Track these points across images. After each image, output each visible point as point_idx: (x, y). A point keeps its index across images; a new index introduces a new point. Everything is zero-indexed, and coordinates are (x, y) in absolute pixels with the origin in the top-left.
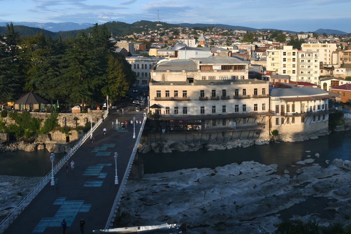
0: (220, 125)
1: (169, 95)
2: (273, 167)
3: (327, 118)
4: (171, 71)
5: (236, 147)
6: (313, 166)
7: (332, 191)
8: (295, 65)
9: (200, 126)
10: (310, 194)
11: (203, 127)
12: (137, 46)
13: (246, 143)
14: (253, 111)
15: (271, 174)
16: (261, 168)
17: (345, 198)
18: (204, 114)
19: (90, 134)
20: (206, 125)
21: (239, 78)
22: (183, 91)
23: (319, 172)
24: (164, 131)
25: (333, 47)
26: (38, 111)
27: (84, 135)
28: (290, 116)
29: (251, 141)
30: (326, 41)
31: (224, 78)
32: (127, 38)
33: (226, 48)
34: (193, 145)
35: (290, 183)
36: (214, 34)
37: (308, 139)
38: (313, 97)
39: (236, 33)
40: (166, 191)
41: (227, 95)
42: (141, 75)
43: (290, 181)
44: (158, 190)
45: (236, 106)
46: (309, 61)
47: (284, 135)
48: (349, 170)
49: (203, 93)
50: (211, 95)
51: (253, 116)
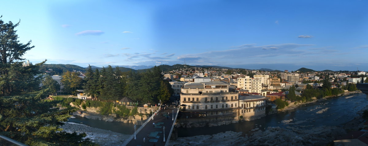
0: (215, 114)
1: (190, 100)
2: (240, 133)
4: (191, 88)
5: (222, 124)
6: (258, 131)
7: (267, 141)
8: (250, 85)
9: (205, 115)
10: (257, 144)
11: (206, 115)
12: (174, 77)
13: (228, 123)
14: (231, 107)
15: (239, 137)
16: (234, 134)
18: (207, 109)
19: (152, 117)
20: (208, 114)
21: (224, 92)
22: (197, 98)
23: (261, 134)
24: (187, 117)
25: (268, 76)
26: (129, 105)
27: (149, 118)
28: (248, 109)
30: (265, 74)
31: (217, 92)
32: (170, 72)
33: (218, 77)
34: (201, 124)
35: (248, 140)
36: (212, 70)
37: (256, 119)
38: (258, 99)
39: (223, 70)
41: (218, 100)
42: (176, 90)
44: (184, 145)
45: (223, 105)
46: (257, 83)
47: (245, 118)
48: (274, 131)
49: (207, 99)
50: (210, 100)
51: (231, 109)
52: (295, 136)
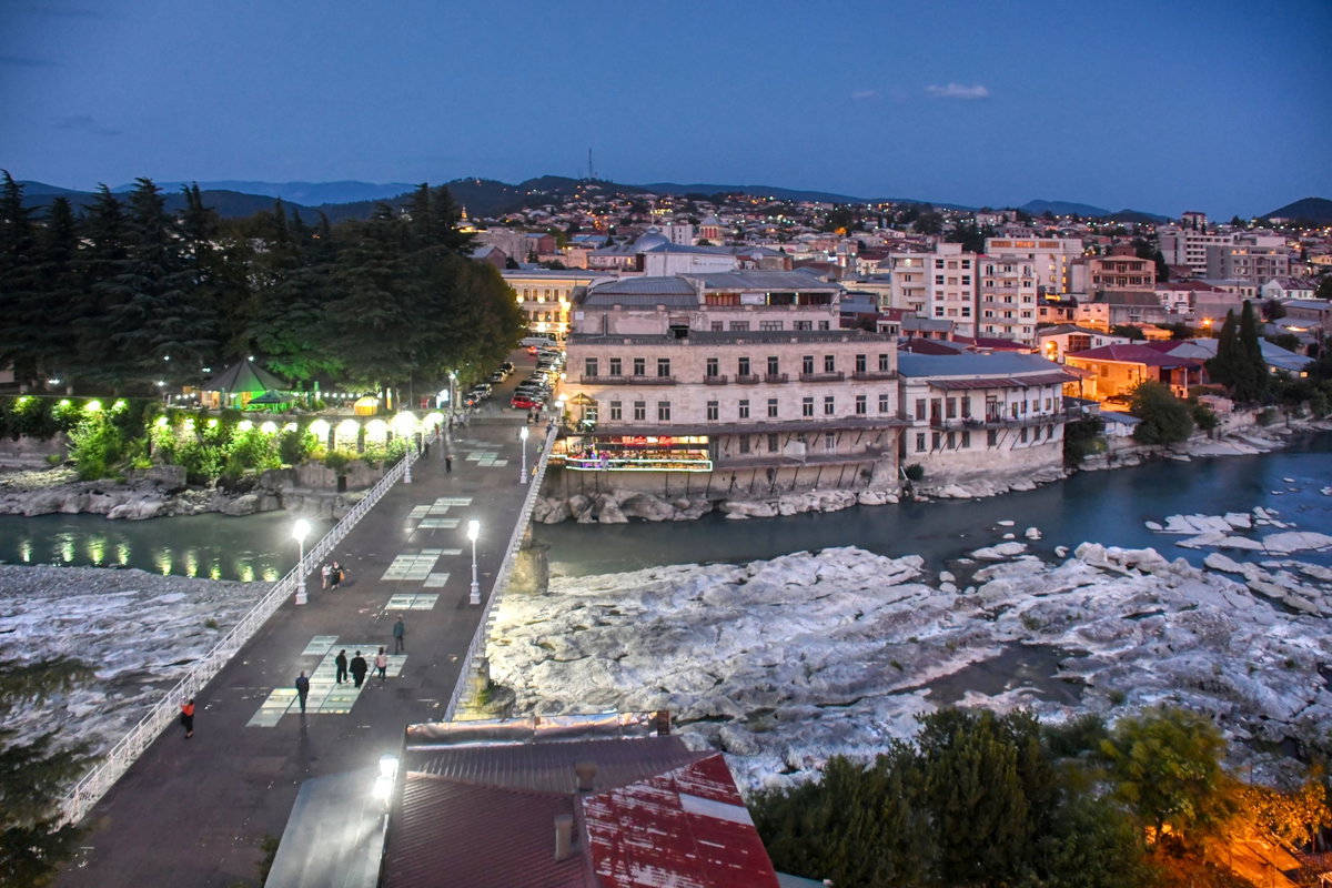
0: (762, 451)
1: (619, 372)
2: (912, 563)
3: (1059, 433)
4: (626, 308)
5: (805, 509)
6: (1020, 563)
7: (1076, 628)
10: (1013, 637)
11: (714, 455)
13: (835, 500)
14: (854, 413)
15: (902, 583)
16: (877, 565)
17: (1110, 648)
18: (715, 421)
19: (403, 470)
20: (721, 449)
21: (815, 327)
22: (660, 360)
23: (1039, 578)
28: (957, 429)
29: (848, 494)
30: (1053, 232)
31: (771, 326)
32: (504, 221)
33: (776, 247)
34: (685, 502)
37: (1007, 490)
38: (1020, 379)
40: (609, 624)
41: (780, 372)
43: (957, 602)
44: (588, 623)
45: (805, 400)
46: (1008, 283)
47: (940, 479)
48: (1122, 575)
49: (715, 367)
50: (736, 371)
51: (853, 426)
52: (1267, 625)
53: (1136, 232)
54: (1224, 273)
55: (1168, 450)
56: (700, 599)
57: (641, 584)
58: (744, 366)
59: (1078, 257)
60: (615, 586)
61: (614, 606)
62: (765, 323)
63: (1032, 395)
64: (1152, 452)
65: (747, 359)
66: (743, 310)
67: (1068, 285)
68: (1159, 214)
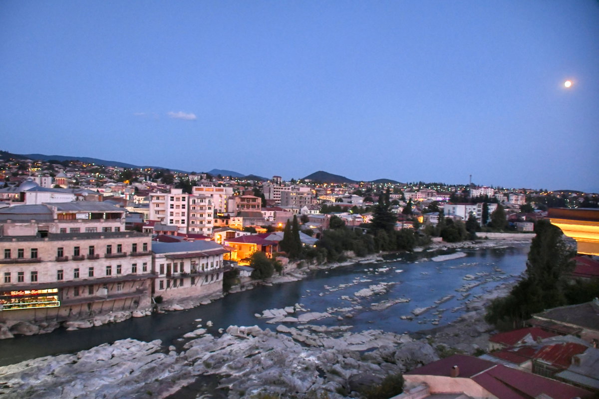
0: (85, 294)
1: (10, 256)
2: (156, 344)
3: (221, 277)
5: (106, 322)
6: (204, 338)
7: (226, 365)
8: (184, 213)
10: (200, 373)
11: (61, 298)
13: (121, 316)
14: (131, 273)
15: (152, 354)
16: (140, 346)
18: (62, 281)
20: (64, 296)
21: (113, 230)
22: (32, 250)
23: (211, 344)
28: (178, 278)
29: (127, 313)
30: (221, 184)
31: (91, 230)
33: (95, 190)
34: (45, 324)
35: (177, 361)
36: (79, 170)
37: (199, 305)
38: (205, 252)
39: (109, 171)
41: (96, 253)
43: (176, 359)
45: (108, 267)
46: (201, 208)
47: (170, 302)
48: (245, 338)
49: (62, 252)
50: (73, 254)
51: (131, 279)
52: (299, 353)
53: (255, 185)
54: (287, 203)
55: (264, 281)
56: (52, 374)
57: (21, 369)
58: (77, 250)
59: (231, 196)
60: (6, 373)
61: (6, 383)
62: (88, 229)
63: (210, 260)
64: (258, 283)
65: (78, 247)
66: (77, 222)
67: (227, 209)
68: (264, 177)
